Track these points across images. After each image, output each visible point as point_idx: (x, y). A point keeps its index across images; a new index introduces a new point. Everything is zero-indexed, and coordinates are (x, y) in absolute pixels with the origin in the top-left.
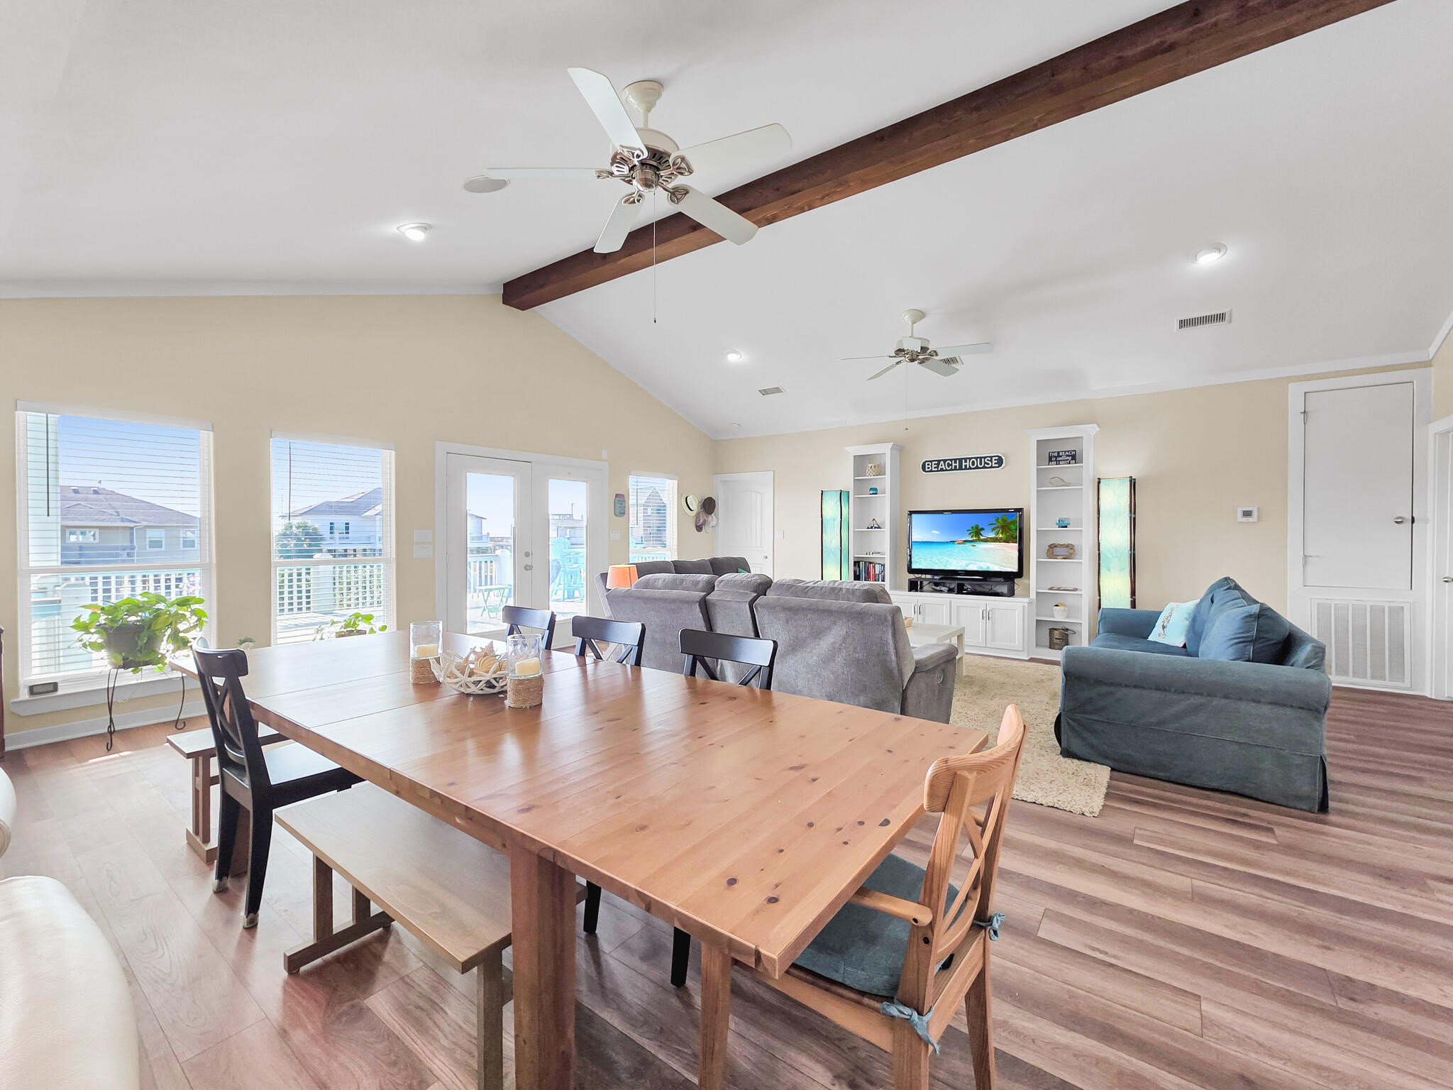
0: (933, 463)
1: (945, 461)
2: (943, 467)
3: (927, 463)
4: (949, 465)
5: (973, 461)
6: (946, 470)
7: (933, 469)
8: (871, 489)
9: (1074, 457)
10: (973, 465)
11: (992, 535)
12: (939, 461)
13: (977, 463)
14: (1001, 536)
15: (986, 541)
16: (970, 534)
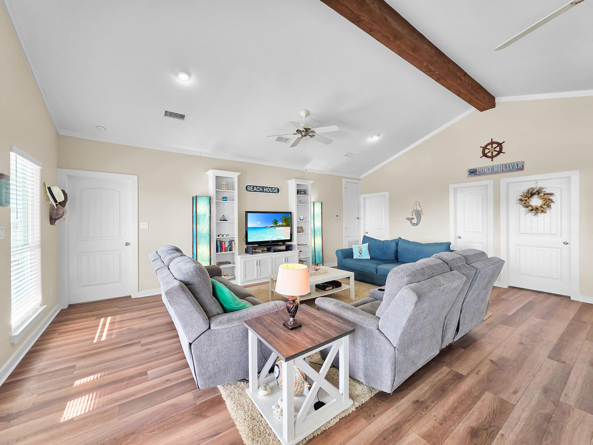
0: (251, 187)
1: (256, 187)
2: (256, 190)
3: (248, 187)
4: (258, 189)
5: (268, 189)
6: (257, 191)
7: (251, 190)
8: (223, 198)
9: (305, 193)
10: (268, 190)
11: (281, 224)
12: (254, 186)
13: (270, 190)
14: (284, 224)
15: (279, 226)
16: (273, 223)
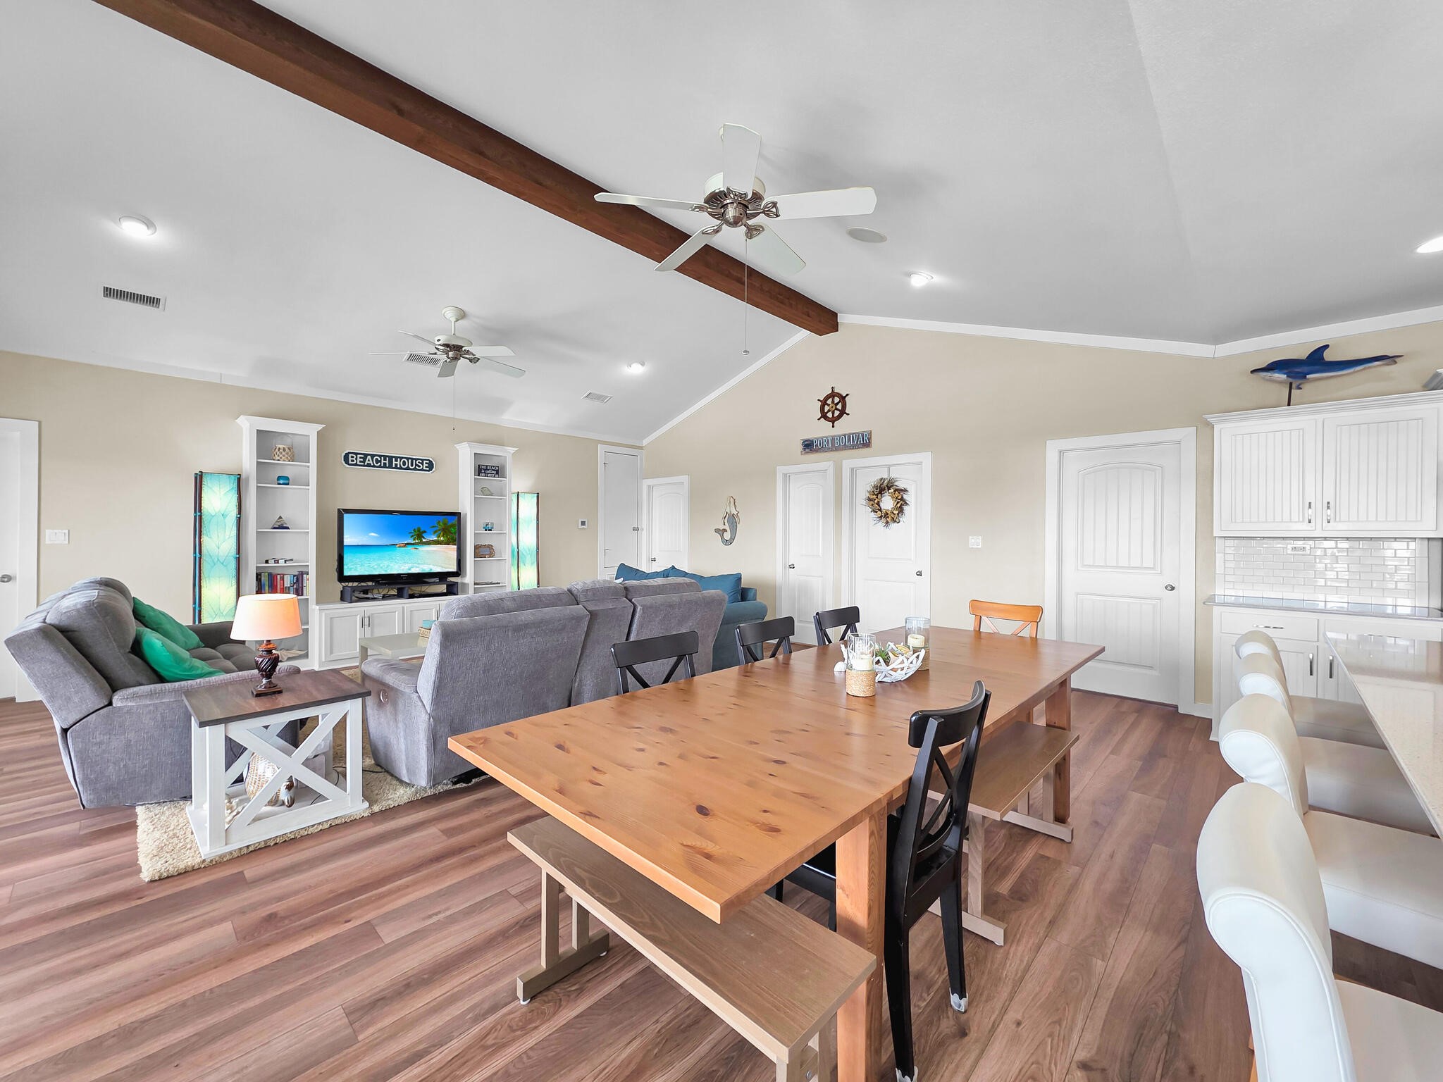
0: (359, 456)
1: (373, 456)
2: (371, 462)
3: (350, 455)
4: (377, 461)
5: (404, 461)
6: (374, 466)
7: (359, 463)
8: (279, 478)
9: (497, 472)
10: (404, 465)
11: (434, 538)
12: (366, 455)
13: (409, 463)
14: (442, 538)
15: (428, 543)
16: (412, 536)
